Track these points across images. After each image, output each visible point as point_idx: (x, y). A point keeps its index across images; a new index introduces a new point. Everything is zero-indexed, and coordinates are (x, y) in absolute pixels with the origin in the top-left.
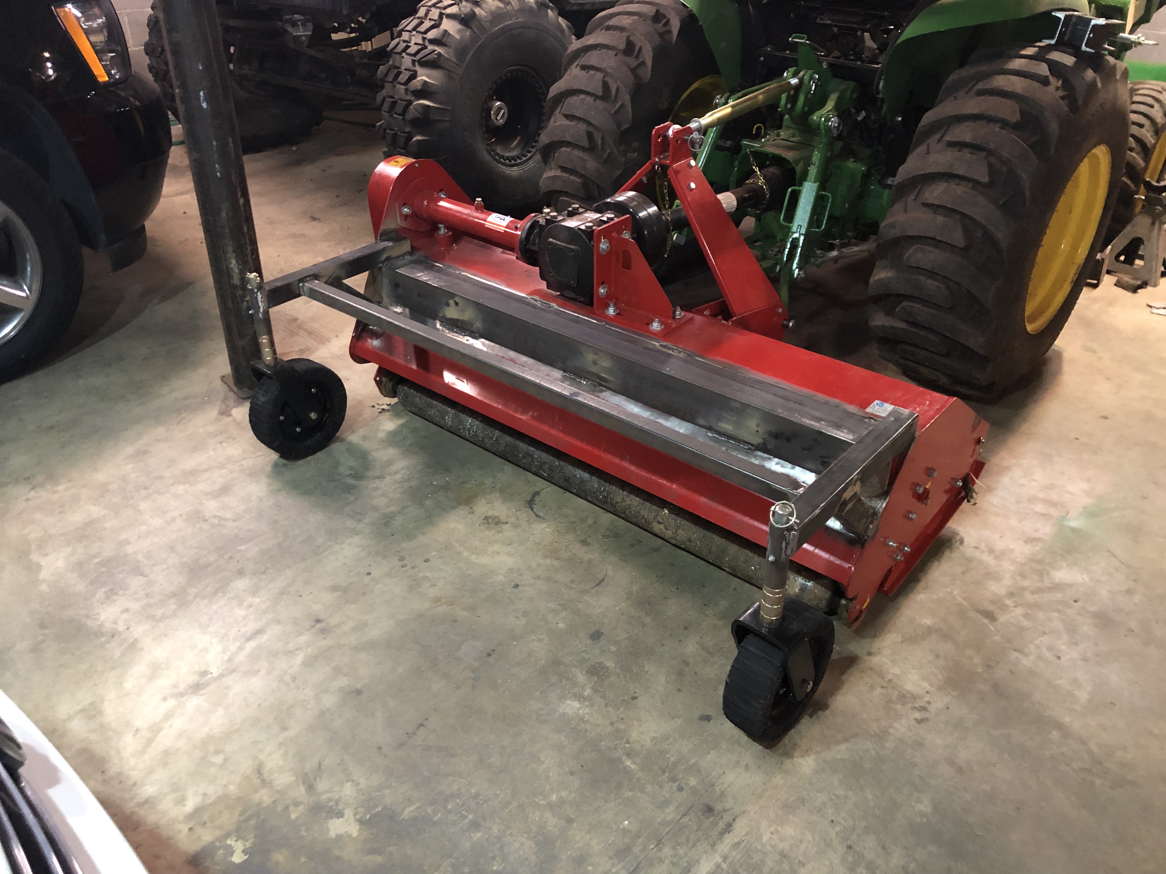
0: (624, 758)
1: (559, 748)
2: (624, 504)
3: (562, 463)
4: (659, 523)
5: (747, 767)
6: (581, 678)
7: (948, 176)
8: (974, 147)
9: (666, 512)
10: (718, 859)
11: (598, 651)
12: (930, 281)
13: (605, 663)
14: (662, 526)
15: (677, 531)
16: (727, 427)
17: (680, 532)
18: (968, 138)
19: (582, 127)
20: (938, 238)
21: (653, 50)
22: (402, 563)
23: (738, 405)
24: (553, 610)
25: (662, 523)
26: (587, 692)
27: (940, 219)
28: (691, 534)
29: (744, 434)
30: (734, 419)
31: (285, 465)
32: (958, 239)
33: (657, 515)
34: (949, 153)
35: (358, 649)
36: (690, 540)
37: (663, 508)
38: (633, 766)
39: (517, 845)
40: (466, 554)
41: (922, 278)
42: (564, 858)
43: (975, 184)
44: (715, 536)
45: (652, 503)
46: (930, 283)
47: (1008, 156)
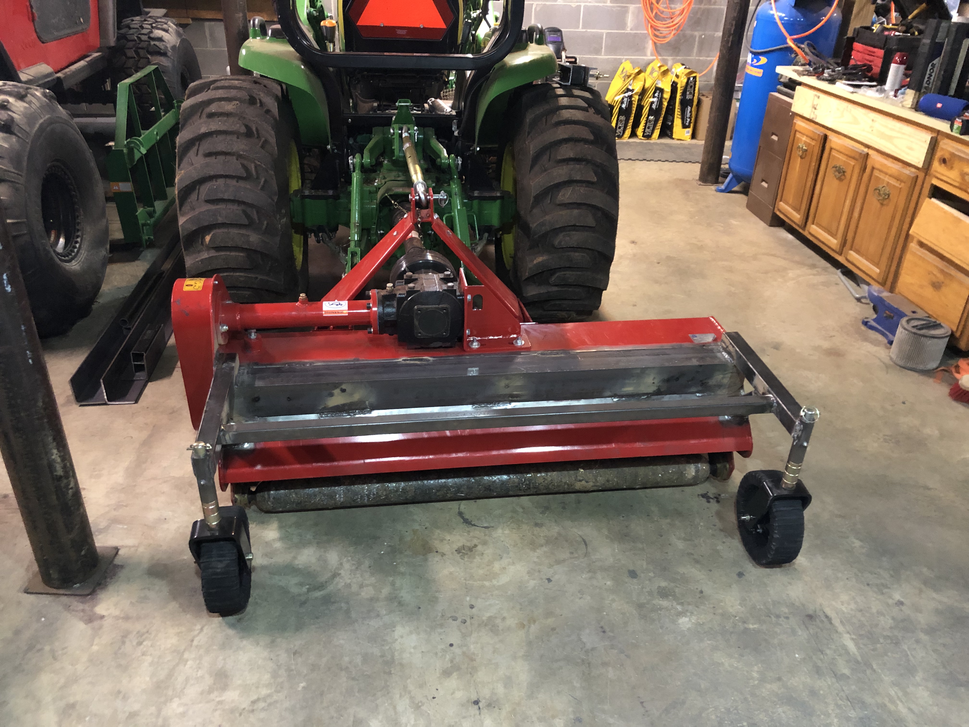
0: (746, 626)
1: (715, 648)
2: (546, 482)
3: (477, 478)
4: (580, 481)
5: (790, 583)
6: (665, 603)
7: (570, 182)
8: (577, 160)
9: (582, 470)
10: (847, 636)
11: (647, 582)
12: (577, 254)
13: (661, 585)
14: (583, 482)
15: (596, 480)
16: (629, 389)
17: (599, 478)
18: (571, 155)
19: (235, 207)
20: (577, 224)
21: (273, 128)
22: (459, 620)
23: (638, 371)
24: (591, 578)
25: (583, 480)
26: (679, 608)
27: (576, 212)
28: (607, 476)
29: (643, 389)
30: (635, 381)
31: (240, 619)
32: (590, 221)
33: (577, 476)
34: (565, 167)
35: (531, 696)
36: (608, 481)
37: (578, 470)
38: (756, 626)
39: (783, 715)
40: (487, 584)
41: (572, 254)
42: (807, 699)
43: (589, 183)
44: (625, 469)
45: (567, 470)
46: (577, 256)
47: (601, 162)
